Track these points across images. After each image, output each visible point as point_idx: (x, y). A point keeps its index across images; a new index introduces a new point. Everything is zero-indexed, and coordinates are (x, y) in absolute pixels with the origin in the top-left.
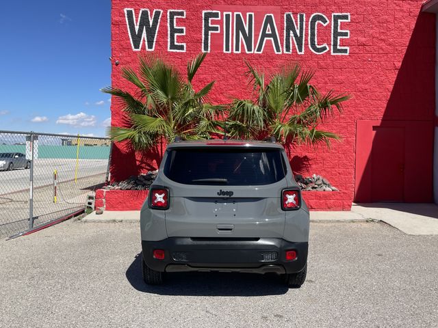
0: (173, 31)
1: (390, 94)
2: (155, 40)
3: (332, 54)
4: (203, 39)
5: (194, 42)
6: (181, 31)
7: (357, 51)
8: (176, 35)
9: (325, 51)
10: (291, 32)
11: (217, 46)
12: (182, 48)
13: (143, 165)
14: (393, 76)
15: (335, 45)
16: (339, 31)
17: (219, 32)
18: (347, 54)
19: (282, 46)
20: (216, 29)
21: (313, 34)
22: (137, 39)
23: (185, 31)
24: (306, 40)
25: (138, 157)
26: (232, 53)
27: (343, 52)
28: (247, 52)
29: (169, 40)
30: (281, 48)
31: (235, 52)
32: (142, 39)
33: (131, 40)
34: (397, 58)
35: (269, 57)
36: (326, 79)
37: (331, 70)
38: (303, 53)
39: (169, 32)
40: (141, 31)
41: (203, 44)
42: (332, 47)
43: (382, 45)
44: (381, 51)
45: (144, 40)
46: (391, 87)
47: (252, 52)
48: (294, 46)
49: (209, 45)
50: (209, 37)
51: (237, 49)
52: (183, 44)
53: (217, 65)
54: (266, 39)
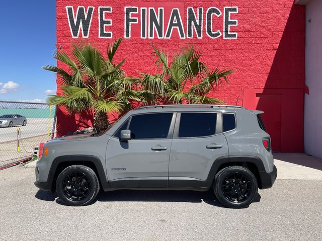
0: (103, 22)
1: (269, 68)
2: (89, 30)
3: (224, 38)
4: (125, 28)
5: (118, 31)
6: (109, 22)
7: (243, 36)
8: (105, 25)
9: (219, 36)
10: (192, 22)
11: (136, 33)
12: (109, 35)
13: (81, 124)
14: (272, 55)
15: (226, 31)
16: (229, 20)
17: (137, 23)
18: (236, 38)
19: (186, 33)
20: (135, 20)
21: (209, 24)
22: (75, 29)
23: (111, 22)
24: (204, 28)
25: (77, 117)
26: (147, 38)
27: (233, 37)
28: (159, 38)
29: (99, 29)
30: (184, 35)
31: (149, 38)
32: (79, 29)
33: (71, 30)
34: (275, 40)
35: (175, 41)
36: (220, 58)
37: (223, 51)
38: (201, 38)
39: (99, 24)
40: (78, 23)
41: (125, 32)
42: (224, 33)
43: (264, 30)
44: (262, 36)
45: (81, 30)
46: (271, 63)
47: (163, 38)
48: (194, 33)
49: (130, 32)
50: (130, 26)
51: (151, 36)
52: (110, 32)
53: (136, 48)
54: (173, 27)
